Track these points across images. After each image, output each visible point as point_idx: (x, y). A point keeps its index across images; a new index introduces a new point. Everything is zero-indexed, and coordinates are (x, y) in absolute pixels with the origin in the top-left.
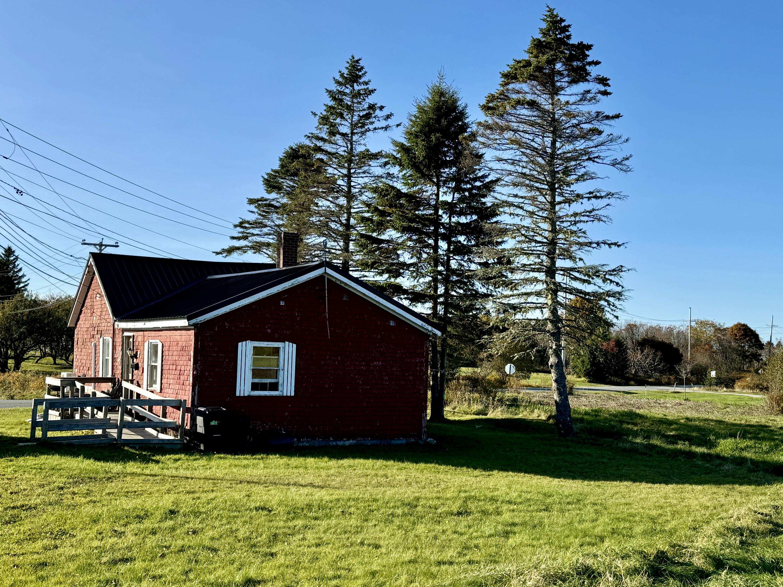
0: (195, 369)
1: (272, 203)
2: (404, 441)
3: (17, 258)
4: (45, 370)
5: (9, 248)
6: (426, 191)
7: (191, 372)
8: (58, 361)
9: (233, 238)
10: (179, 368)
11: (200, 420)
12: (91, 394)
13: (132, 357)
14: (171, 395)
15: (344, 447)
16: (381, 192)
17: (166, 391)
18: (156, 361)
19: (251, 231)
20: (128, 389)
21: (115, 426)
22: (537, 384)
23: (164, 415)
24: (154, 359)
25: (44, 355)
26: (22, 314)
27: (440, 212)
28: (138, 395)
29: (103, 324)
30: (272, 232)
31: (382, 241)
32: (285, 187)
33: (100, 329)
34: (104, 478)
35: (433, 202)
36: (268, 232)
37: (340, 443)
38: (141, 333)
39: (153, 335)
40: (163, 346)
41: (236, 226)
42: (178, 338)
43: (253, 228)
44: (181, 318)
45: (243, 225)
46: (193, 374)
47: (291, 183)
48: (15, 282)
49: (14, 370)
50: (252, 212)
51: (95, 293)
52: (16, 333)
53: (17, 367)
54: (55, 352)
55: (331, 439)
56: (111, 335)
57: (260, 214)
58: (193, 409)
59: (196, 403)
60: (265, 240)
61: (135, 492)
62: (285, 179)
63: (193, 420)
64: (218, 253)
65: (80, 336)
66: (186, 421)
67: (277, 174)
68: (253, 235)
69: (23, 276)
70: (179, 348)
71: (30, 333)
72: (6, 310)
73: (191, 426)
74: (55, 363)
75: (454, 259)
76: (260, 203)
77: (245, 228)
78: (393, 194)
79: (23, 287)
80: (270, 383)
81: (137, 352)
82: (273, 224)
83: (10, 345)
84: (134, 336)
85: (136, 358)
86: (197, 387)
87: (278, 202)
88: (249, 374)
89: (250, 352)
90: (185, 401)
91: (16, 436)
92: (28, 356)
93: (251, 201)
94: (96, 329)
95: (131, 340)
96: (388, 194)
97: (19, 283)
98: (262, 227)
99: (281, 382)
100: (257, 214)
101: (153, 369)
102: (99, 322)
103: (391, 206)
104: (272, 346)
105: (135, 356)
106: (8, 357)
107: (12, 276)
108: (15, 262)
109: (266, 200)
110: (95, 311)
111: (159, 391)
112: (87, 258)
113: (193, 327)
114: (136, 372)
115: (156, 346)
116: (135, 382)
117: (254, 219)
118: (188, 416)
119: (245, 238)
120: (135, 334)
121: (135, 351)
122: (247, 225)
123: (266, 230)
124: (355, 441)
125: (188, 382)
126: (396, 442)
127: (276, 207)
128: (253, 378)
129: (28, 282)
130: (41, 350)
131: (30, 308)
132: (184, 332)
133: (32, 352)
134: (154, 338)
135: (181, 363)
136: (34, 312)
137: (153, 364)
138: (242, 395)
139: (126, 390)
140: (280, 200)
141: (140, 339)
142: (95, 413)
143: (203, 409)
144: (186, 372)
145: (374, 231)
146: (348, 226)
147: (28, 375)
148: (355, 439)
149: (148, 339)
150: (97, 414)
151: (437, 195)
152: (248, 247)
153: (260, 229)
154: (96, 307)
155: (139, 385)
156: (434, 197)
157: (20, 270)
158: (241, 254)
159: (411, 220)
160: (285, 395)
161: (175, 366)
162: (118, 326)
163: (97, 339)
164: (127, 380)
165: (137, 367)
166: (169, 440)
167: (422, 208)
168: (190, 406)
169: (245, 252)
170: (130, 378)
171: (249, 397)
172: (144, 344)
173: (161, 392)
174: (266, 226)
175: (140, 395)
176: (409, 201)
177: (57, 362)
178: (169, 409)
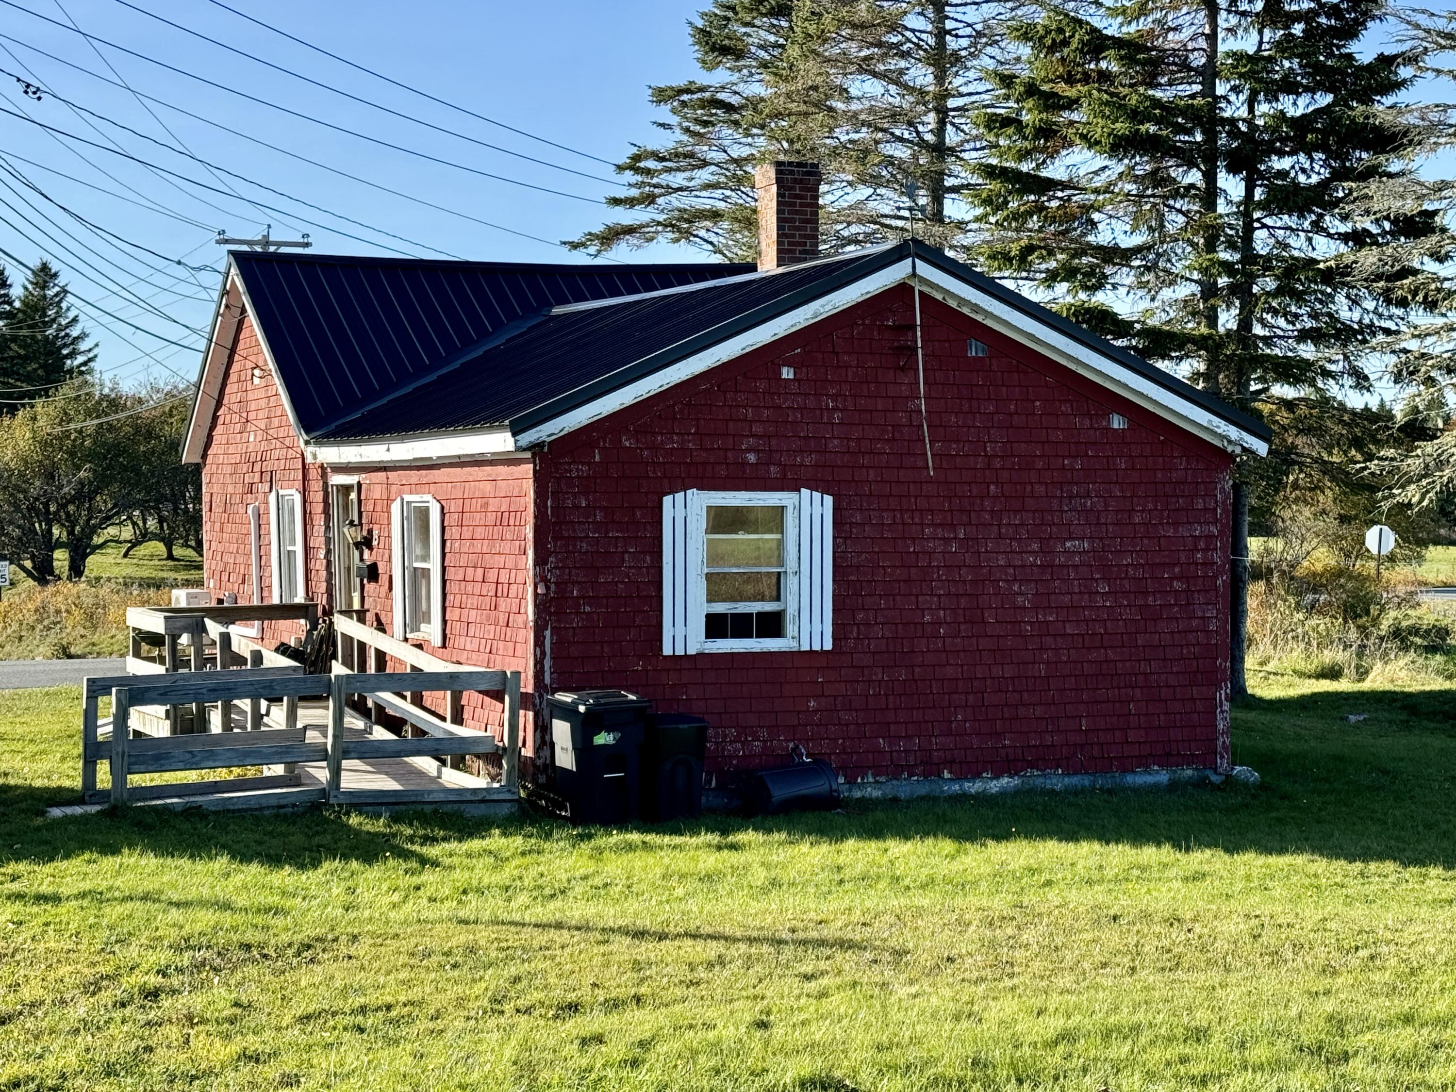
0: (540, 578)
1: (721, 96)
2: (1163, 777)
3: (65, 291)
4: (146, 574)
5: (45, 267)
6: (1175, 29)
7: (530, 589)
8: (177, 551)
9: (616, 202)
10: (492, 576)
11: (561, 731)
12: (248, 656)
13: (358, 545)
14: (474, 656)
15: (983, 799)
16: (1041, 38)
17: (461, 642)
18: (426, 557)
19: (665, 179)
20: (352, 639)
21: (320, 753)
22: (1442, 577)
23: (458, 719)
24: (418, 551)
25: (144, 537)
26: (80, 432)
27: (1221, 89)
28: (381, 656)
29: (276, 454)
30: (723, 179)
31: (1050, 184)
32: (753, 49)
33: (268, 466)
34: (290, 945)
35: (1198, 60)
36: (714, 179)
37: (974, 787)
38: (382, 475)
39: (414, 480)
40: (443, 514)
41: (620, 168)
42: (488, 487)
43: (669, 170)
44: (492, 429)
45: (642, 164)
46: (536, 594)
47: (772, 38)
48: (65, 352)
49: (70, 578)
50: (662, 125)
51: (249, 365)
52: (70, 482)
53: (76, 570)
54: (169, 527)
55: (947, 775)
56: (299, 484)
57: (687, 130)
58: (541, 696)
59: (547, 680)
60: (705, 201)
61: (389, 1008)
62: (754, 26)
63: (543, 730)
64: (575, 246)
65: (215, 489)
66: (521, 734)
67: (730, 14)
68: (671, 190)
69: (83, 336)
70: (491, 518)
71: (101, 482)
72: (41, 423)
73: (537, 750)
74: (170, 557)
75: (1264, 226)
76: (685, 97)
77: (648, 172)
78: (1081, 41)
79: (85, 364)
80: (760, 614)
81: (370, 532)
82: (721, 157)
83: (56, 513)
84: (359, 485)
85: (371, 548)
86: (548, 633)
87: (736, 93)
88: (698, 589)
89: (699, 523)
90: (517, 674)
91: (46, 783)
92: (101, 541)
93: (662, 95)
94: (257, 468)
95: (353, 496)
96: (1065, 43)
97: (72, 355)
98: (695, 167)
99: (791, 612)
100: (678, 131)
101: (419, 577)
102: (264, 446)
103: (1070, 80)
104: (761, 503)
105: (367, 543)
106: (51, 545)
107: (56, 337)
108: (61, 301)
109: (702, 89)
110: (252, 416)
111: (437, 641)
112: (223, 269)
113: (528, 455)
114: (370, 587)
115: (423, 514)
116: (370, 616)
117: (671, 145)
118: (527, 718)
119: (650, 199)
120: (363, 477)
121: (365, 528)
122: (651, 164)
123: (704, 175)
124: (1016, 781)
125: (520, 619)
126: (1140, 779)
127: (729, 108)
128: (709, 601)
129: (95, 351)
130: (134, 524)
131: (98, 417)
132: (502, 470)
133: (112, 531)
134: (415, 488)
135: (499, 561)
136: (111, 428)
137: (416, 565)
138: (680, 652)
139: (348, 640)
140: (740, 87)
141: (377, 493)
142: (263, 711)
143: (567, 698)
144: (514, 587)
145: (1024, 155)
146: (940, 150)
147: (104, 591)
148: (1016, 774)
149: (400, 494)
150: (268, 714)
151: (1212, 38)
152: (659, 223)
153: (688, 174)
154: (253, 406)
155: (381, 627)
156: (1202, 43)
157: (75, 320)
158: (639, 247)
159: (1135, 116)
160: (805, 647)
161: (480, 571)
162: (315, 456)
163: (261, 496)
164: (347, 613)
165: (372, 573)
166: (475, 791)
167: (1164, 80)
168: (530, 689)
169: (651, 239)
170: (356, 606)
171: (701, 656)
172: (389, 507)
173: (444, 646)
174: (705, 164)
175: (384, 654)
176: (1129, 60)
177: (175, 553)
178: (471, 698)
